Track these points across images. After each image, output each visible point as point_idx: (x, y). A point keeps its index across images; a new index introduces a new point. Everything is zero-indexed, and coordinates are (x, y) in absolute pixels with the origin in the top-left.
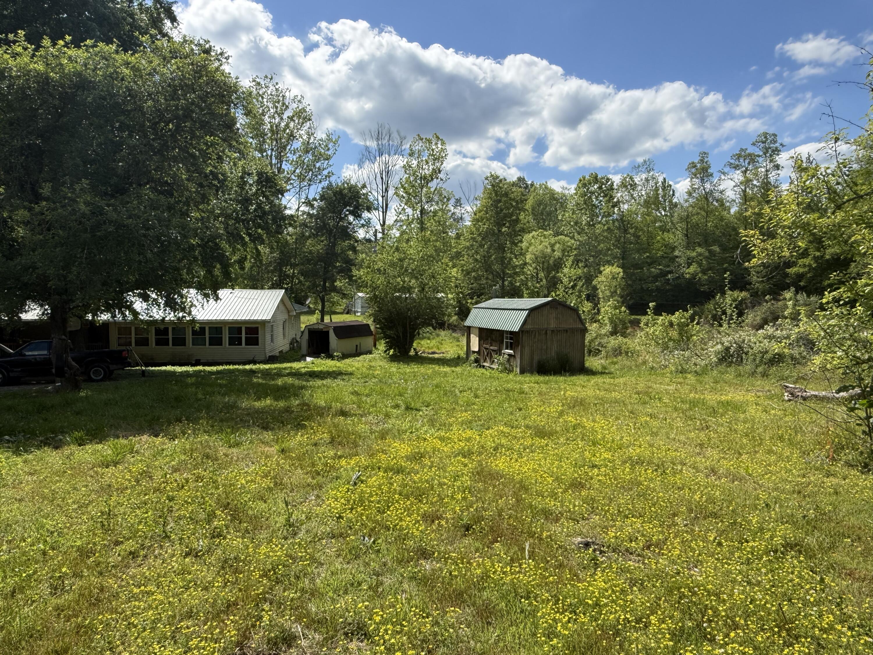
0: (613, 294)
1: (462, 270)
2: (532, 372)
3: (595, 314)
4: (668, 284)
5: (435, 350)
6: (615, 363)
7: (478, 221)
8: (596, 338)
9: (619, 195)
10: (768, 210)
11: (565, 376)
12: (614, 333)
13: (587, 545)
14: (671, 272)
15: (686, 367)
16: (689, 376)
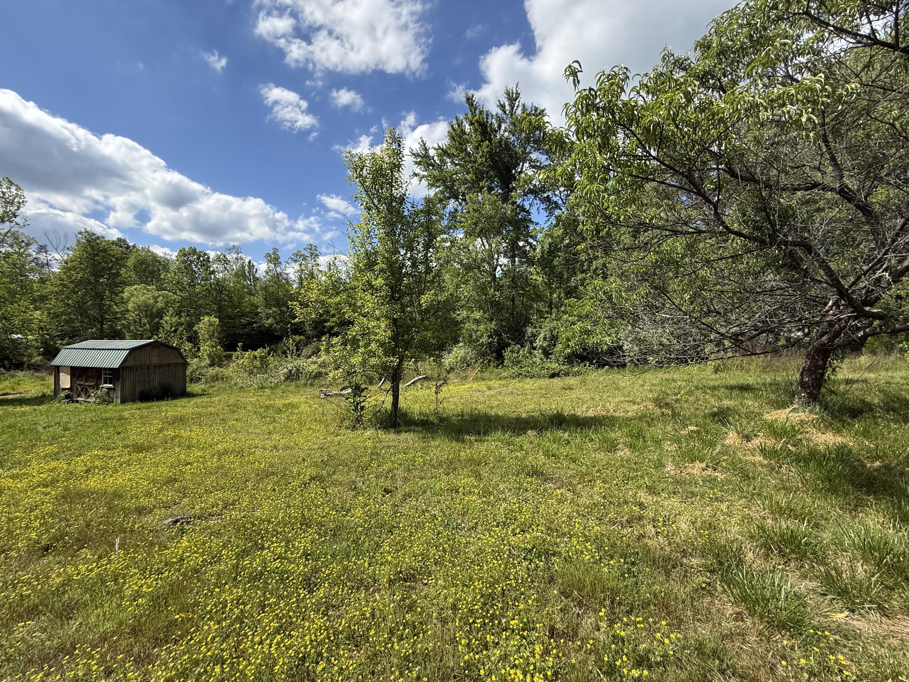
0: (211, 337)
1: (49, 313)
2: (134, 401)
3: (196, 351)
4: (254, 330)
5: (8, 391)
6: (213, 387)
7: (69, 269)
8: (197, 369)
9: (215, 266)
10: (303, 291)
11: (167, 400)
12: (212, 365)
13: (177, 521)
14: (255, 322)
15: (264, 384)
16: (266, 390)
